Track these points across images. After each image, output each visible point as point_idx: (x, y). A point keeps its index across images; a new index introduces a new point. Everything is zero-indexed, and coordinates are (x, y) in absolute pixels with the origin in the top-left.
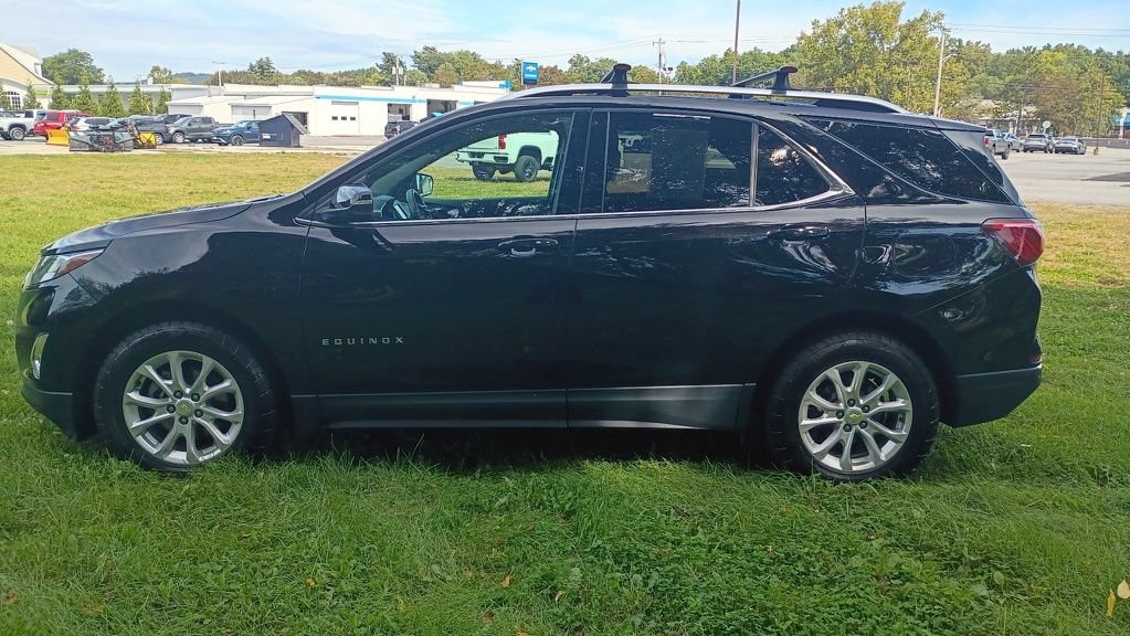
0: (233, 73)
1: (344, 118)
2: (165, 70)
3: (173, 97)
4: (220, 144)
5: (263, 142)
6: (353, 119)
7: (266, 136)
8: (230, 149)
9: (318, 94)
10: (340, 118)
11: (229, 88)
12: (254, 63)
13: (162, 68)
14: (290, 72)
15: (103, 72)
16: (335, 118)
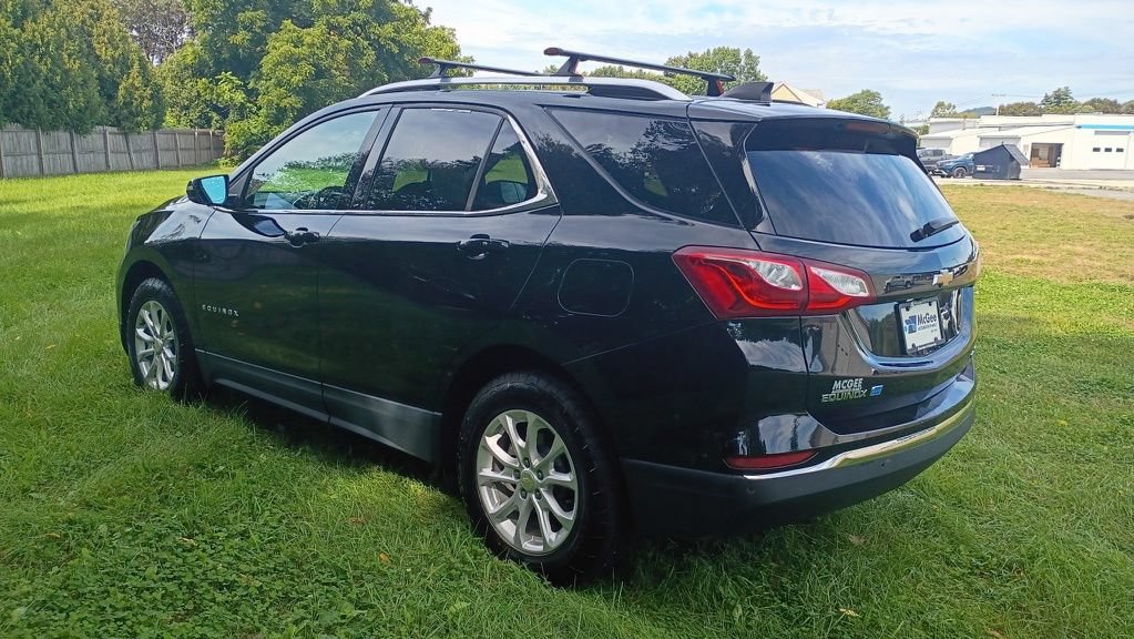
0: (1017, 104)
1: (1108, 150)
2: (950, 106)
3: (930, 130)
4: (943, 176)
5: (976, 174)
6: (1120, 150)
7: (981, 168)
8: (951, 180)
9: (1078, 124)
10: (1103, 150)
11: (986, 120)
12: (1050, 94)
13: (946, 104)
14: (1083, 100)
15: (890, 110)
16: (1096, 150)
